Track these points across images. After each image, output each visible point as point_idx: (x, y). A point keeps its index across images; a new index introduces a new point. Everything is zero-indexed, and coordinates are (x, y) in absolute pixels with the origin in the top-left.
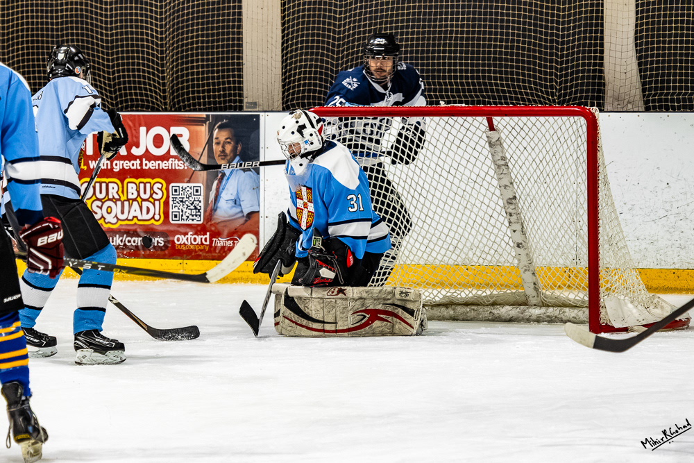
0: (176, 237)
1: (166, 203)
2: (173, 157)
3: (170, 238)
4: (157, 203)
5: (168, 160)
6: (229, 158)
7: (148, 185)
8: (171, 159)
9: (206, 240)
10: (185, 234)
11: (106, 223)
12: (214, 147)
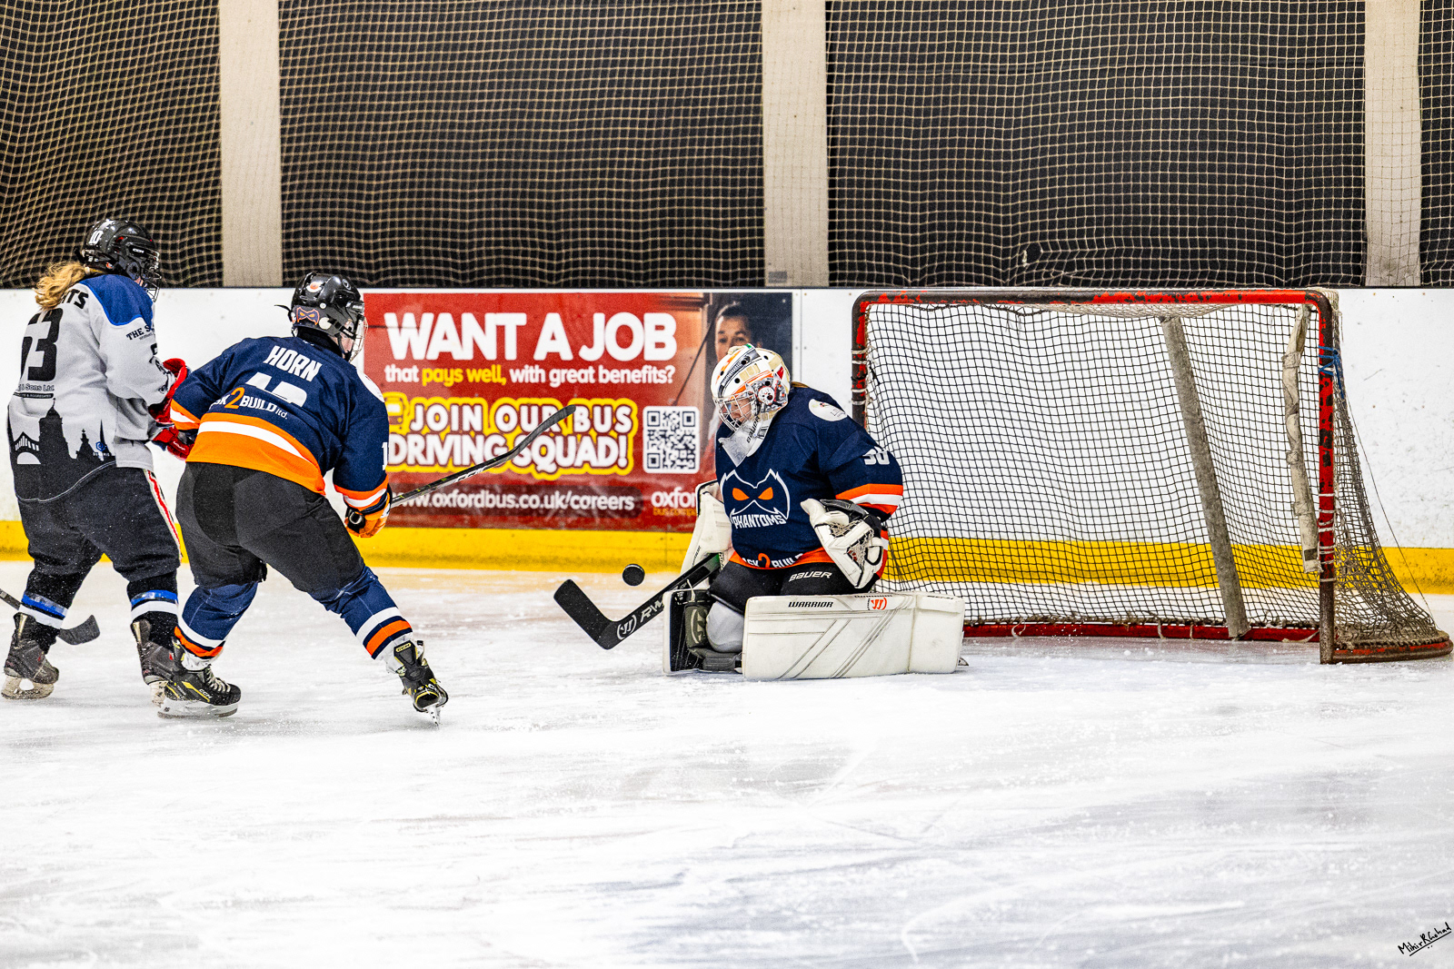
0: (655, 495)
1: (638, 440)
2: (649, 363)
3: (645, 498)
4: (623, 439)
5: (640, 368)
7: (608, 411)
8: (645, 367)
10: (670, 490)
11: (539, 472)
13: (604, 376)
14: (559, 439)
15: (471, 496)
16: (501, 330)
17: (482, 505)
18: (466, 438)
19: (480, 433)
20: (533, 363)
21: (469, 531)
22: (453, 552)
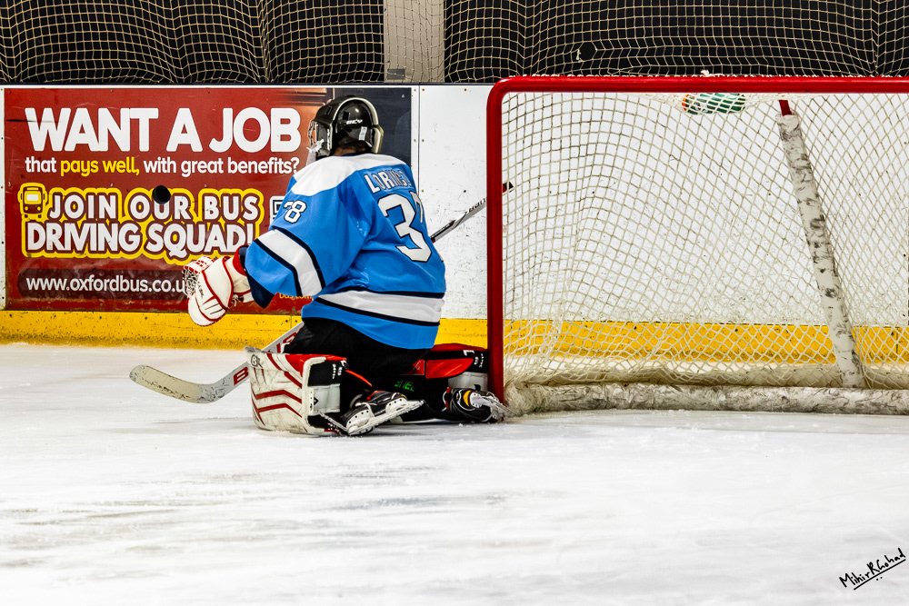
2: (275, 154)
4: (250, 227)
8: (272, 159)
11: (171, 258)
13: (233, 167)
14: (190, 227)
15: (106, 281)
16: (135, 124)
17: (117, 289)
18: (102, 226)
19: (115, 221)
20: (165, 154)
21: (103, 314)
22: (89, 334)
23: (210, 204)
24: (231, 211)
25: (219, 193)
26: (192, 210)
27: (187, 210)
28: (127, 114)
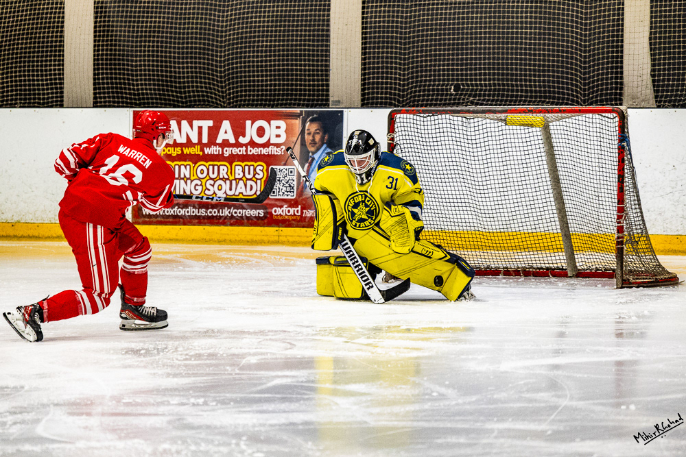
0: (274, 209)
2: (272, 144)
3: (269, 210)
4: (259, 182)
5: (268, 147)
6: (317, 145)
7: (252, 168)
8: (271, 147)
9: (298, 211)
10: (281, 207)
12: (306, 137)
13: (251, 151)
14: (228, 182)
15: (184, 210)
16: (200, 128)
17: (189, 214)
18: (182, 181)
19: (189, 179)
20: (216, 144)
21: (182, 227)
22: (174, 237)
23: (239, 170)
24: (249, 174)
25: (243, 164)
26: (229, 173)
27: (227, 173)
28: (196, 123)
